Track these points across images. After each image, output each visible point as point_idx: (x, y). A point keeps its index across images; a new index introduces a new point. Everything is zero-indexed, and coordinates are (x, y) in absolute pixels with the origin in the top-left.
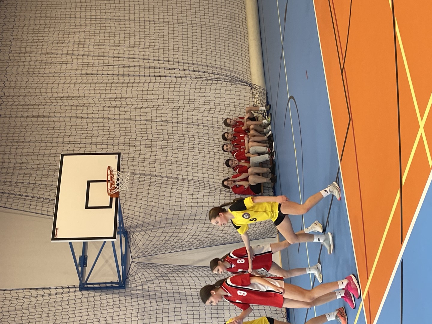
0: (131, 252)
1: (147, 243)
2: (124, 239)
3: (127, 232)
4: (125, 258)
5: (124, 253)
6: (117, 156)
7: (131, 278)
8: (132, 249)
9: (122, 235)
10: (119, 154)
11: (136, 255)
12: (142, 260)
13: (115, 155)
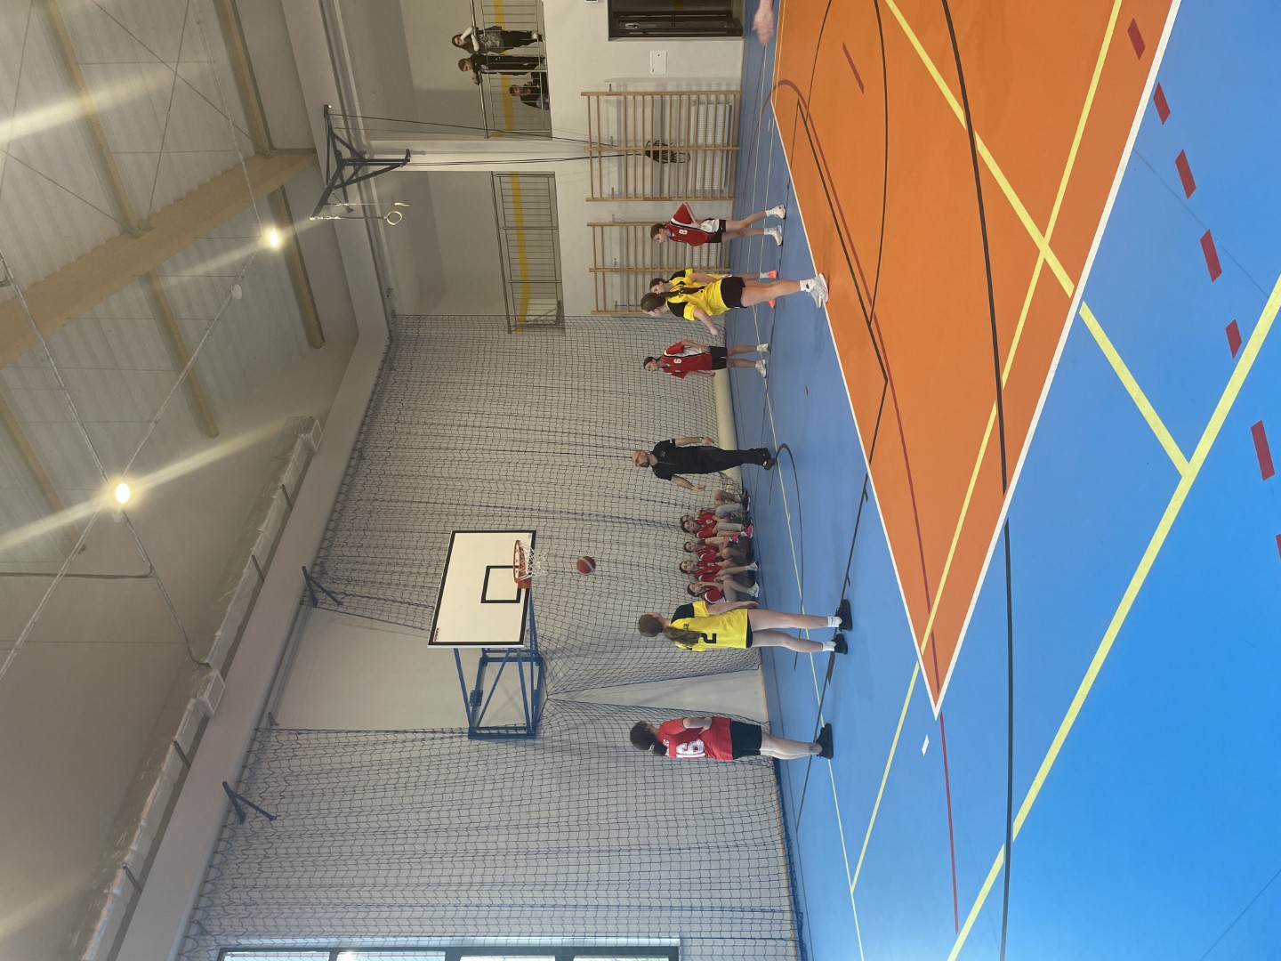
0: (546, 686)
1: (571, 672)
2: (536, 669)
3: (542, 659)
4: (537, 695)
5: (535, 688)
6: (531, 534)
7: (544, 721)
8: (548, 681)
9: (534, 663)
10: (534, 533)
11: (554, 689)
12: (562, 697)
13: (528, 534)
